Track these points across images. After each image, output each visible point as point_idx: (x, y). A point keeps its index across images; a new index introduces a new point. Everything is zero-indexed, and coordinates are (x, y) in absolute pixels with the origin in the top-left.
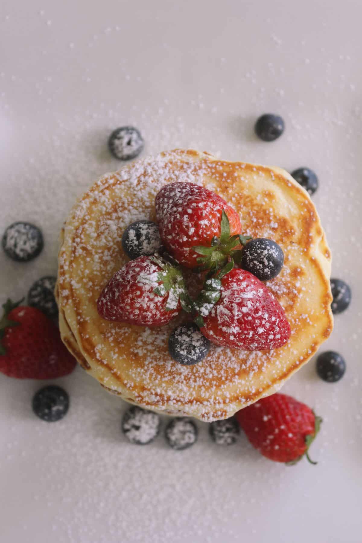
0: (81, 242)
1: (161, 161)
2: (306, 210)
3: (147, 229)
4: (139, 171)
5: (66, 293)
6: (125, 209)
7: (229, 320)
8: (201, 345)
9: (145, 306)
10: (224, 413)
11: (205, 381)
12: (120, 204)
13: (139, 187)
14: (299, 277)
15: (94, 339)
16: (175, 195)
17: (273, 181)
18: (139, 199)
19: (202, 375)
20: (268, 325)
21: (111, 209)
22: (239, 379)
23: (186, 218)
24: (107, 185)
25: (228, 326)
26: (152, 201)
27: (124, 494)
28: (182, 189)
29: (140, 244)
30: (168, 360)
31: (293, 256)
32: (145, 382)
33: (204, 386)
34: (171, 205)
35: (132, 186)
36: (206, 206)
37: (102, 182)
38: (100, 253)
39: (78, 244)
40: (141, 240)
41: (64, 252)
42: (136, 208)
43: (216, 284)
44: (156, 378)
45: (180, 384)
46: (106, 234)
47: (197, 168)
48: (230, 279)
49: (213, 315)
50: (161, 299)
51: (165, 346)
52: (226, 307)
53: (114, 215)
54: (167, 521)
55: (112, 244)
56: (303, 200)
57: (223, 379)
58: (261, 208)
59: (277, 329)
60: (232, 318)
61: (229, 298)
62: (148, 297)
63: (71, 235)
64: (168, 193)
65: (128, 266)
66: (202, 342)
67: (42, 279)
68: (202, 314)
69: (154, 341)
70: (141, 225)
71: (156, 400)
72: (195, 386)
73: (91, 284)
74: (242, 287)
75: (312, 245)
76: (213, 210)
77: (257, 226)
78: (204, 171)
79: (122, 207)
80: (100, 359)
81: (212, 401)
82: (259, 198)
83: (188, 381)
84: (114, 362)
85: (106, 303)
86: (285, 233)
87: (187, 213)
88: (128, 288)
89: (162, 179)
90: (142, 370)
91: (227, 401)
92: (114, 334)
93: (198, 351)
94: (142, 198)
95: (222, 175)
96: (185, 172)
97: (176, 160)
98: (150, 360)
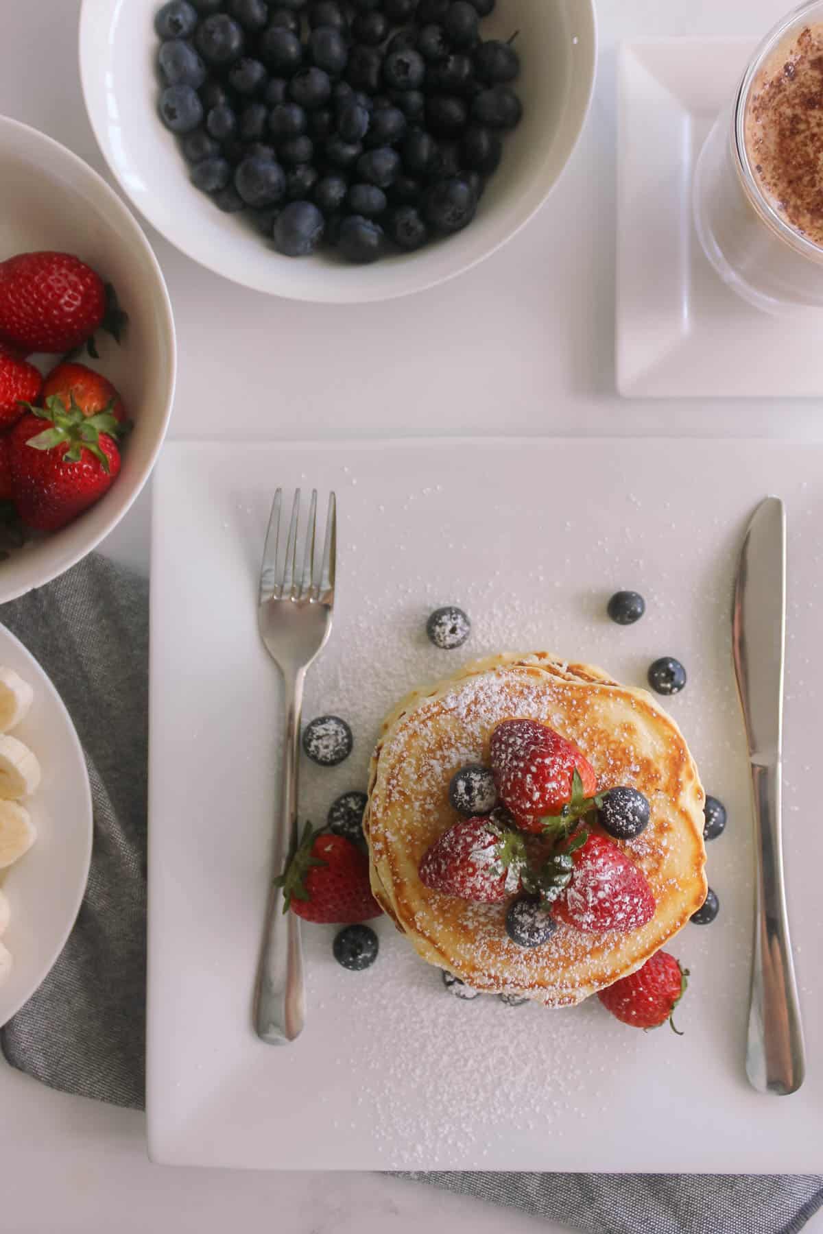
0: (398, 785)
1: (496, 685)
2: (674, 747)
3: (479, 781)
4: (469, 697)
5: (379, 846)
6: (452, 746)
7: (581, 907)
8: (546, 927)
9: (479, 886)
10: (572, 1000)
11: (550, 962)
12: (446, 740)
13: (469, 719)
14: (666, 834)
15: (413, 904)
16: (514, 742)
17: (634, 709)
18: (468, 734)
19: (546, 954)
20: (629, 909)
21: (434, 745)
22: (592, 958)
23: (529, 778)
24: (429, 715)
25: (582, 914)
26: (484, 736)
27: (445, 1058)
28: (523, 733)
29: (472, 800)
30: (504, 935)
31: (658, 807)
32: (476, 961)
33: (549, 967)
34: (510, 756)
35: (461, 717)
36: (553, 762)
37: (423, 709)
38: (421, 800)
39: (394, 787)
40: (473, 794)
41: (377, 796)
42: (465, 745)
43: (565, 862)
44: (489, 957)
45: (519, 964)
46: (429, 777)
47: (541, 694)
48: (583, 856)
49: (562, 899)
50: (498, 878)
51: (501, 918)
52: (579, 891)
53: (439, 753)
54: (497, 1093)
55: (435, 789)
56: (670, 733)
57: (572, 959)
58: (619, 746)
59: (640, 910)
60: (585, 904)
61: (582, 881)
62: (482, 876)
63: (385, 776)
64: (505, 737)
65: (457, 831)
66: (547, 923)
67: (346, 796)
68: (549, 899)
69: (487, 912)
70: (473, 776)
71: (489, 983)
72: (537, 967)
73: (410, 837)
74: (597, 867)
75: (682, 793)
76: (562, 768)
77: (614, 769)
78: (549, 698)
79: (448, 743)
80: (421, 930)
81: (557, 985)
82: (617, 732)
83: (528, 961)
84: (438, 935)
85: (430, 873)
86: (649, 778)
87: (530, 772)
88: (458, 862)
89: (497, 708)
90: (473, 946)
91: (577, 985)
92: (438, 901)
93: (542, 934)
94: (472, 733)
95: (571, 702)
96: (526, 699)
97: (514, 683)
98: (483, 935)
